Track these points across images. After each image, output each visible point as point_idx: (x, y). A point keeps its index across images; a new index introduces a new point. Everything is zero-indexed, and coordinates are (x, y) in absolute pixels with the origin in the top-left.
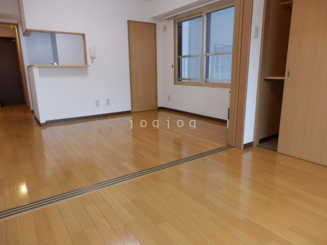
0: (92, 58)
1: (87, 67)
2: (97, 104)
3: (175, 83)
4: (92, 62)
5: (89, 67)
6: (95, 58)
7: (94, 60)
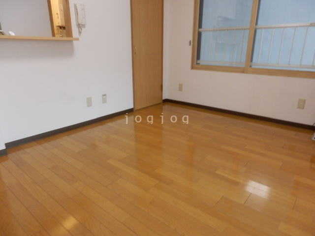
0: (80, 26)
1: (71, 41)
2: (89, 102)
3: (192, 68)
4: (80, 33)
5: (75, 42)
6: (84, 26)
7: (83, 29)
